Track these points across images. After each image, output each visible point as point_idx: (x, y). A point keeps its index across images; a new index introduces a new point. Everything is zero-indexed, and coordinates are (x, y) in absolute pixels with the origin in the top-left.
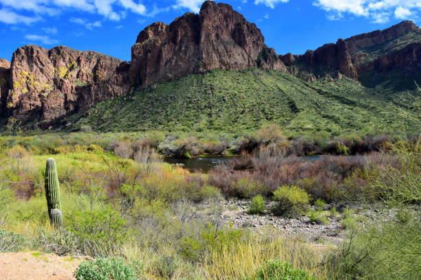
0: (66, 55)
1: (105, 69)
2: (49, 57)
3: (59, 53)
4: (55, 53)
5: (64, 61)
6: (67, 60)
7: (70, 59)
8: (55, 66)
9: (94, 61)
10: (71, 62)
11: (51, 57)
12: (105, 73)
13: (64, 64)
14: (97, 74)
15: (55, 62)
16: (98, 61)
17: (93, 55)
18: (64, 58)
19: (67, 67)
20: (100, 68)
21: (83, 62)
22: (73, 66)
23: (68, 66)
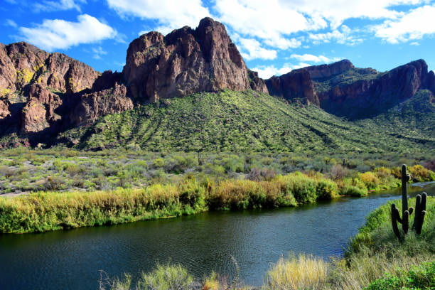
0: (31, 56)
1: (80, 77)
2: (8, 54)
3: (22, 51)
4: (16, 51)
5: (29, 62)
6: (32, 61)
7: (36, 60)
8: (16, 67)
9: (67, 65)
10: (38, 64)
11: (12, 56)
12: (80, 81)
13: (29, 66)
14: (70, 82)
15: (17, 62)
16: (71, 67)
17: (64, 58)
18: (29, 59)
19: (33, 70)
20: (73, 75)
21: (53, 66)
22: (41, 69)
23: (35, 68)
